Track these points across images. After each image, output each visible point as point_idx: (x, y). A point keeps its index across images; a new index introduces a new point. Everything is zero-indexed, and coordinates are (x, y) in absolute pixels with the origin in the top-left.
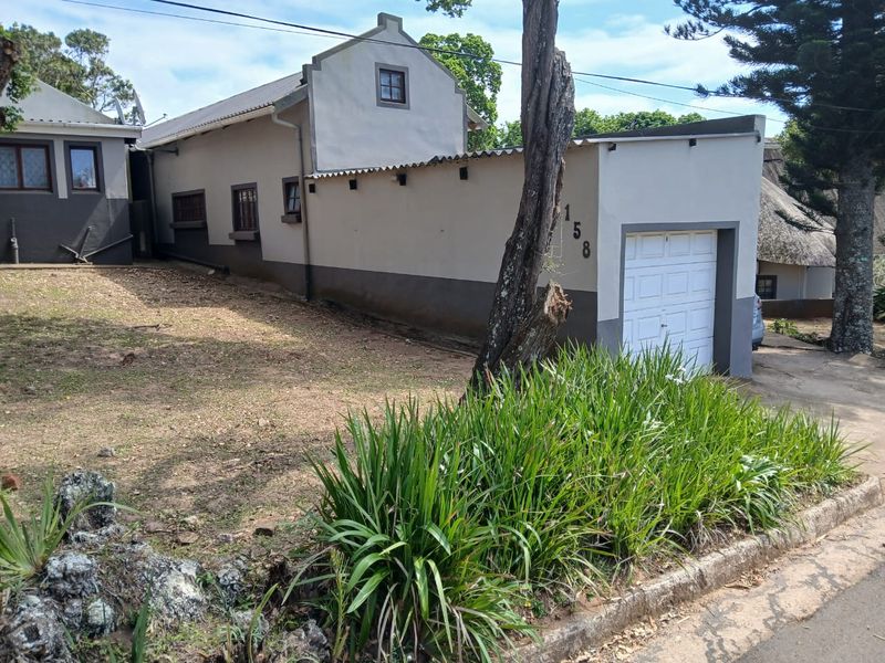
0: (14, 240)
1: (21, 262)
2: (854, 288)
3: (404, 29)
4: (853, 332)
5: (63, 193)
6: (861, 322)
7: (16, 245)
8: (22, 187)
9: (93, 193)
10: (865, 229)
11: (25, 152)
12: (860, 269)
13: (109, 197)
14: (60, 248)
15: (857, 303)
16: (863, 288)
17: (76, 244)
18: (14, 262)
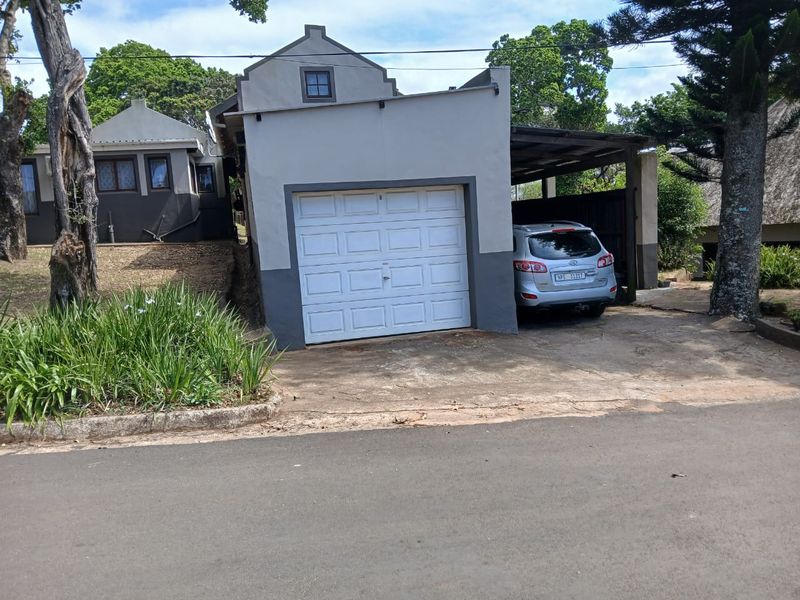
0: (111, 227)
1: (116, 241)
2: (729, 243)
3: (327, 35)
4: (727, 292)
5: (144, 192)
6: (735, 281)
7: (112, 230)
8: (118, 190)
9: (165, 190)
10: (744, 175)
11: (120, 165)
12: (738, 220)
13: (177, 193)
14: (144, 232)
15: (731, 260)
16: (739, 242)
17: (153, 229)
18: (111, 242)
